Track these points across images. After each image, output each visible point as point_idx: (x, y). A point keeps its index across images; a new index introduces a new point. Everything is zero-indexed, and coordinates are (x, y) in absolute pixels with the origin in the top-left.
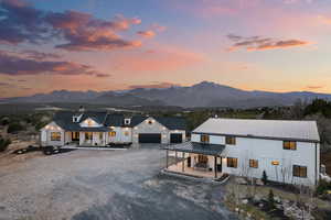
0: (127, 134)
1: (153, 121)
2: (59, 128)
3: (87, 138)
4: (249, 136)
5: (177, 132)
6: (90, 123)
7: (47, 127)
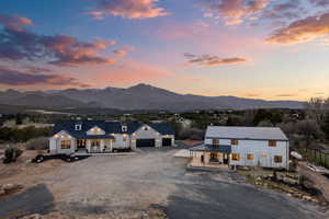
0: (124, 140)
1: (149, 128)
2: (70, 137)
3: (93, 145)
4: (247, 139)
5: (167, 136)
6: (96, 131)
7: (56, 136)
